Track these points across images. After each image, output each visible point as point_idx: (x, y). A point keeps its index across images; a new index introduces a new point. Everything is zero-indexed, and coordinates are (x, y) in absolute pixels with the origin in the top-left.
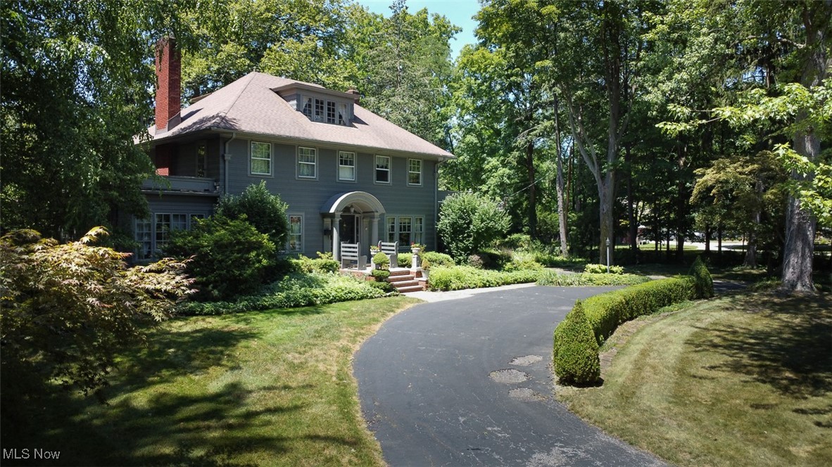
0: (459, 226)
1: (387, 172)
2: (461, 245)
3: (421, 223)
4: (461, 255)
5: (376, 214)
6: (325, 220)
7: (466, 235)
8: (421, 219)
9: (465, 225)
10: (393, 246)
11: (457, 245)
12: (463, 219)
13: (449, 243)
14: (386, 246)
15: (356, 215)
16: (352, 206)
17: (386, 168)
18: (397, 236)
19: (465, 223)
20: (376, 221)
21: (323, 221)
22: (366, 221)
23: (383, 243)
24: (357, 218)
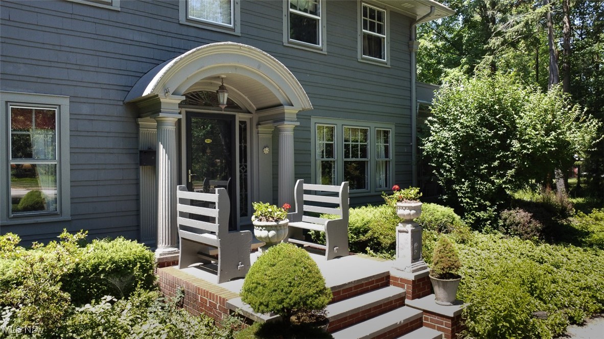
0: (479, 144)
1: (316, 21)
2: (483, 186)
3: (386, 141)
4: (483, 208)
5: (287, 110)
6: (142, 122)
7: (496, 163)
8: (386, 133)
9: (497, 142)
10: (336, 194)
11: (472, 187)
12: (490, 127)
13: (449, 182)
14: (315, 193)
15: (240, 117)
16: (222, 88)
17: (315, 12)
18: (338, 169)
19: (496, 136)
20: (288, 129)
21: (137, 126)
22: (264, 131)
23: (306, 187)
24: (243, 123)
